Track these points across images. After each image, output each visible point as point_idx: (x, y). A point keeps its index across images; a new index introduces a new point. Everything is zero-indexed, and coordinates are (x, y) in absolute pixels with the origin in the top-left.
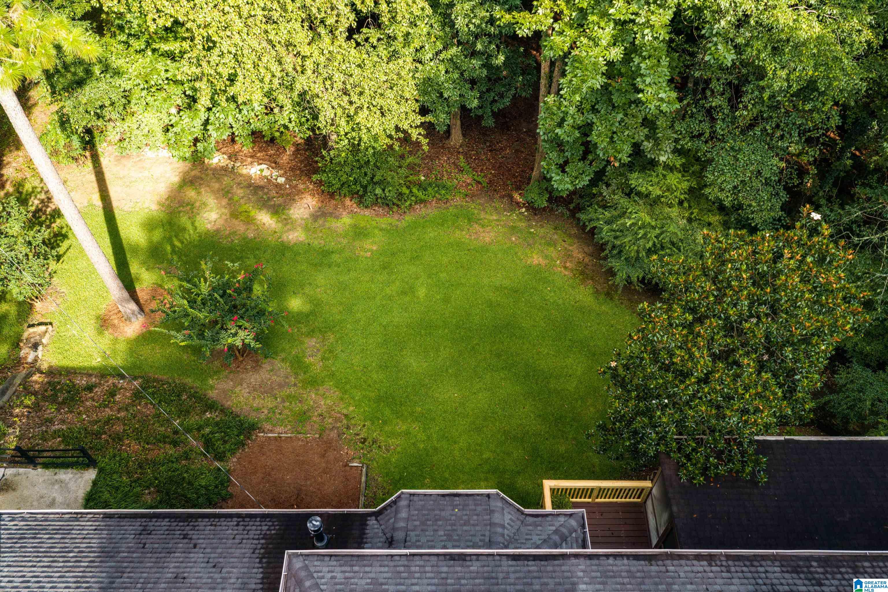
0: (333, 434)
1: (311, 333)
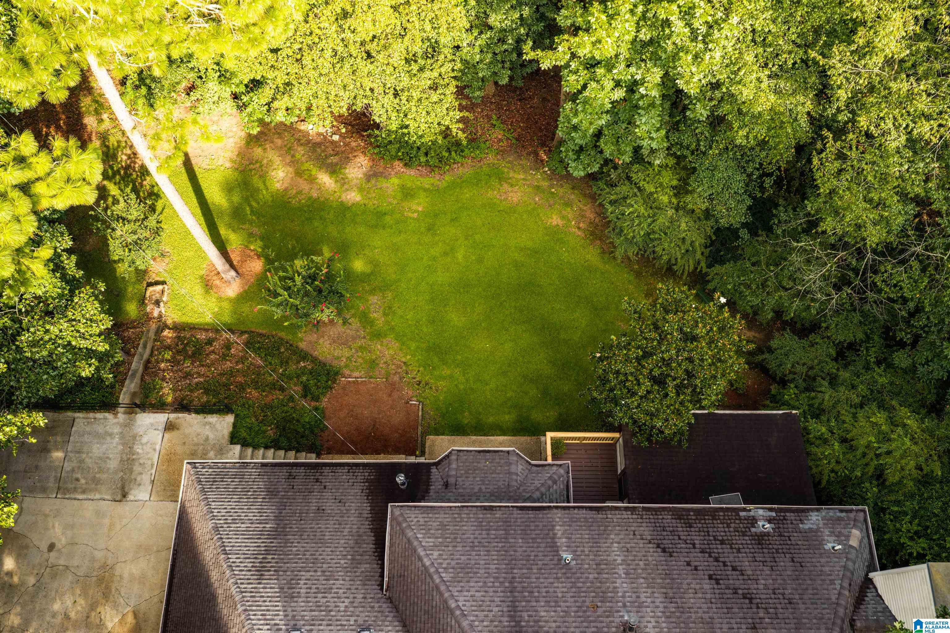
0: (396, 378)
1: (372, 292)
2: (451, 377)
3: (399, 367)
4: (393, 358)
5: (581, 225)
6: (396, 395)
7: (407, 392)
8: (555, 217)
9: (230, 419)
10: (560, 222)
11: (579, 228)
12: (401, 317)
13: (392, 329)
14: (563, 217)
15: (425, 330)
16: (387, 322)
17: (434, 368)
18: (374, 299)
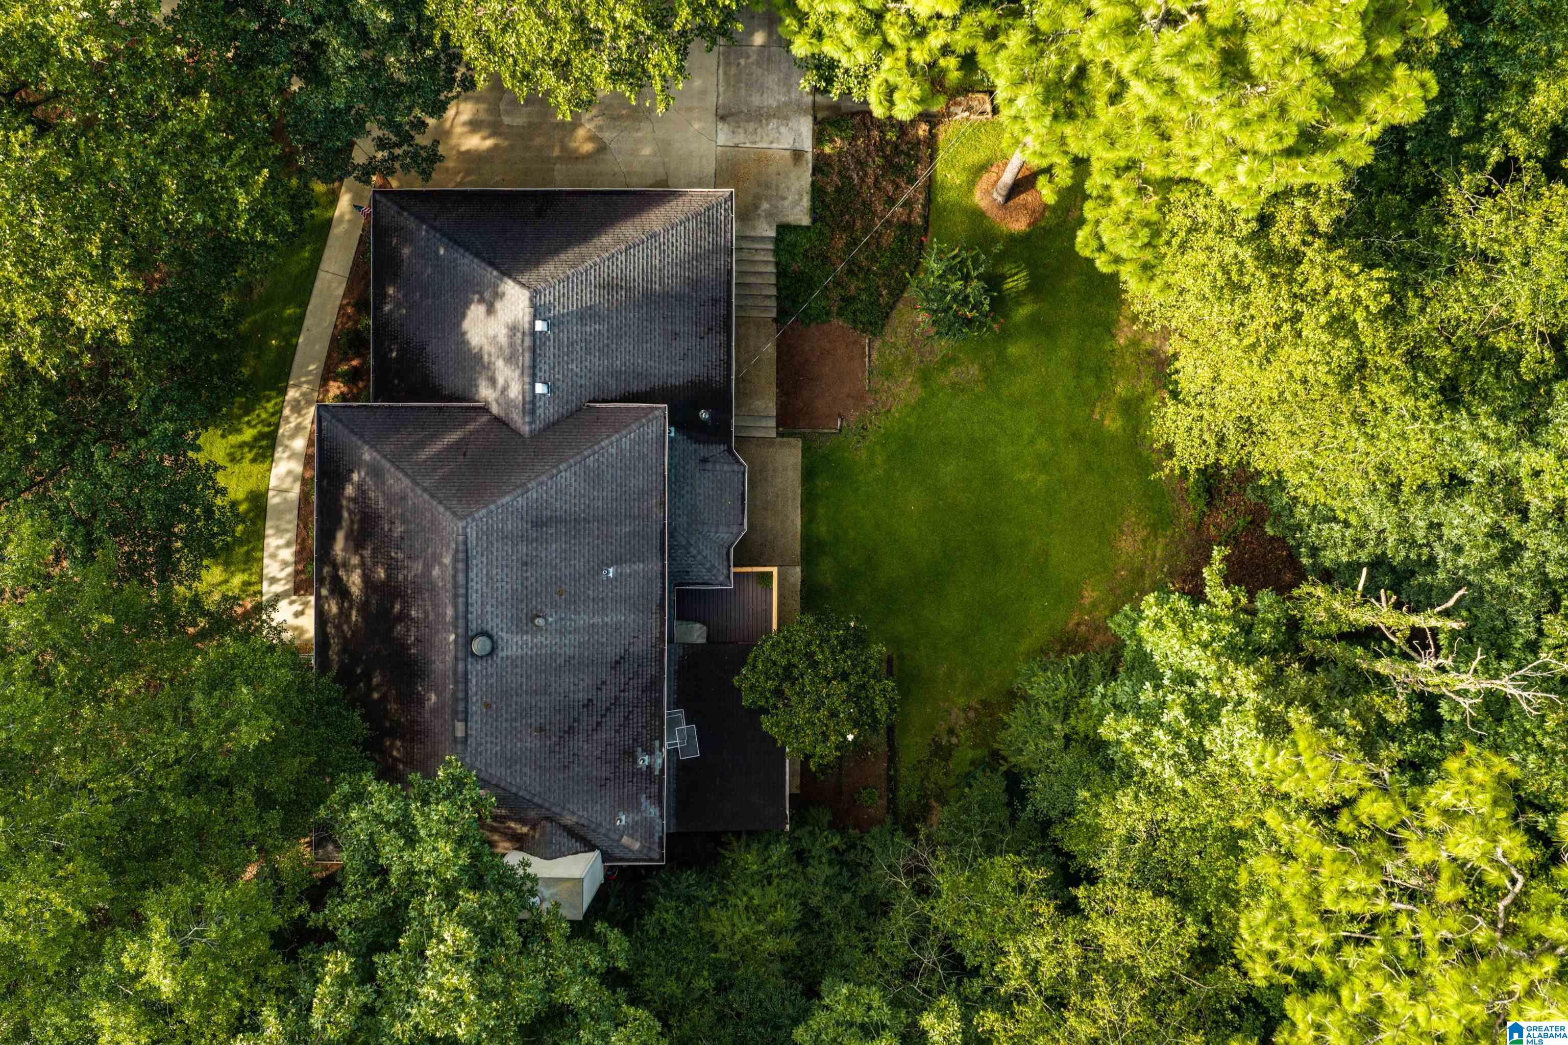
0: (871, 402)
1: (984, 367)
2: (873, 465)
3: (884, 404)
4: (894, 396)
5: (1083, 628)
6: (850, 402)
7: (854, 415)
8: (1095, 594)
9: (806, 221)
10: (1087, 602)
11: (1078, 624)
12: (950, 405)
13: (933, 394)
14: (1094, 605)
15: (932, 433)
16: (943, 387)
17: (883, 445)
18: (974, 370)
